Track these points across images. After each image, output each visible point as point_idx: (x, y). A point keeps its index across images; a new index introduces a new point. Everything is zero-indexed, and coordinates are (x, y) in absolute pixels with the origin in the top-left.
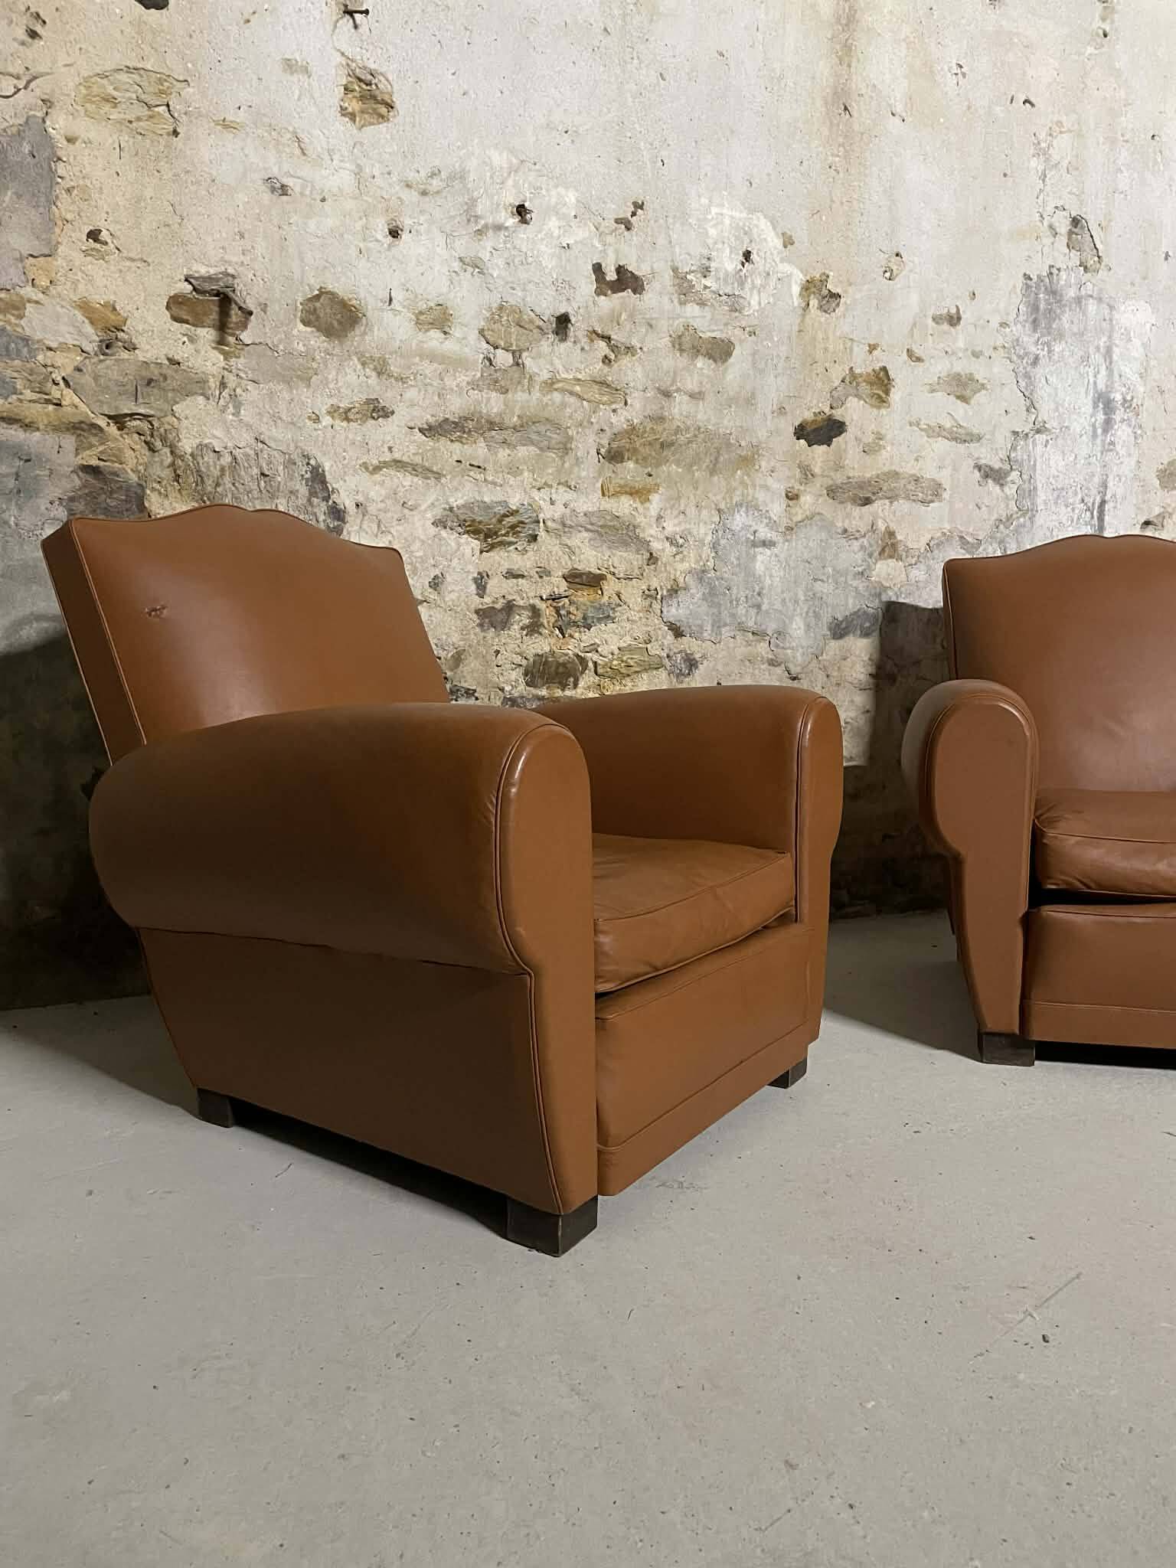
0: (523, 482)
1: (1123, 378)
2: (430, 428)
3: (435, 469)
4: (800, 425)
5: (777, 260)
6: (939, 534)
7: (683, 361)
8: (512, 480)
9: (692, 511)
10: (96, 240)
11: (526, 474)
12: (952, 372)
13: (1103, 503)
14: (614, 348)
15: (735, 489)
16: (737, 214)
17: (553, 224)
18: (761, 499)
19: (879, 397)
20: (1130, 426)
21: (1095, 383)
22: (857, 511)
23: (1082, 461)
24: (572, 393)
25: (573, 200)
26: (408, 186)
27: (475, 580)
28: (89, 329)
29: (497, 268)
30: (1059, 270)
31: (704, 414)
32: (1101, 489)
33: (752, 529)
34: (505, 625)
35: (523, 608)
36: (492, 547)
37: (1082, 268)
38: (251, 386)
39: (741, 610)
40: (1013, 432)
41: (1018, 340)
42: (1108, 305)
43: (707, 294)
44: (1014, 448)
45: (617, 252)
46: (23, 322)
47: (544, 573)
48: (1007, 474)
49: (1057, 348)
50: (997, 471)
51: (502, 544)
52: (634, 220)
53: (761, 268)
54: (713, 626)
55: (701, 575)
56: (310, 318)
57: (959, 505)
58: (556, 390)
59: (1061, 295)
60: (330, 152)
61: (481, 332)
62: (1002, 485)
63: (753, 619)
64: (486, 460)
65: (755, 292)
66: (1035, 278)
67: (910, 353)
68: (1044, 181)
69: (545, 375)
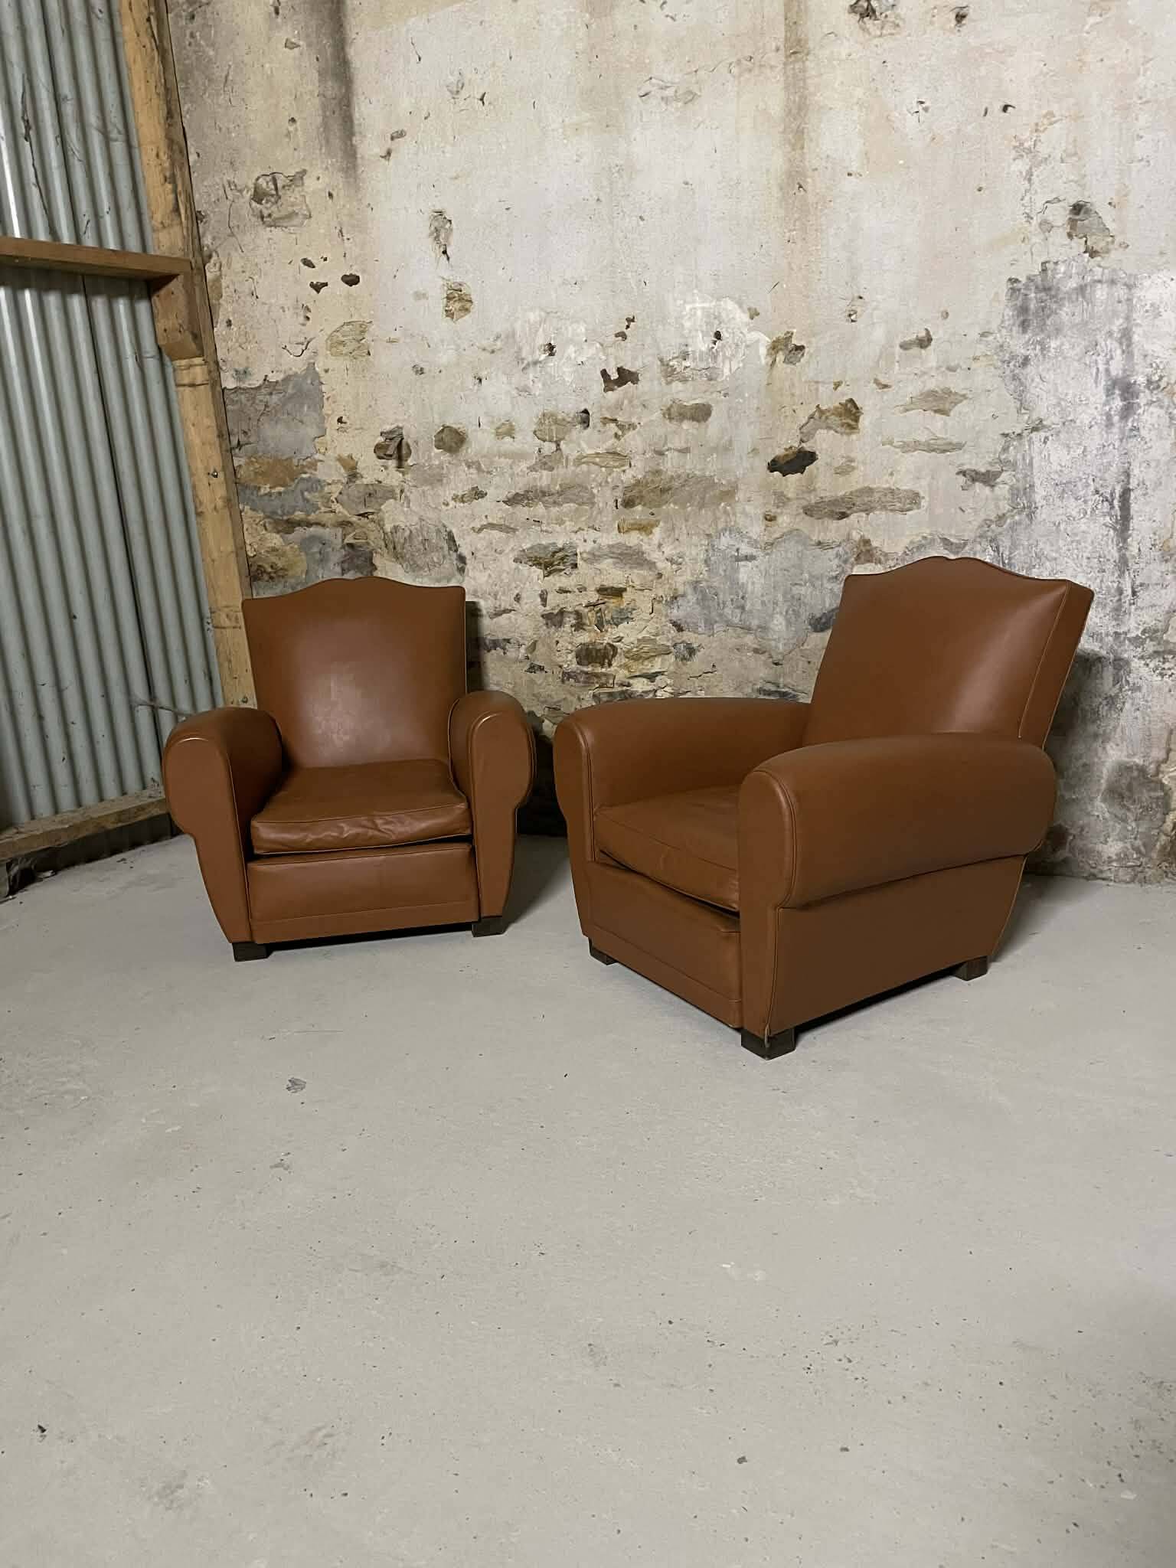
0: (565, 528)
1: (1149, 358)
2: (509, 500)
3: (512, 526)
4: (773, 461)
5: (745, 331)
6: (920, 538)
7: (672, 426)
8: (557, 528)
9: (683, 538)
10: (342, 423)
11: (568, 523)
12: (926, 389)
13: (1126, 493)
14: (621, 427)
15: (719, 518)
16: (706, 305)
17: (571, 350)
18: (741, 523)
19: (849, 425)
20: (1161, 407)
21: (1107, 371)
22: (834, 524)
23: (1095, 452)
24: (595, 464)
25: (583, 330)
26: (484, 350)
27: (541, 596)
28: (343, 471)
29: (538, 389)
30: (1056, 263)
31: (691, 465)
32: (1123, 478)
33: (735, 548)
34: (561, 624)
35: (571, 613)
36: (550, 573)
37: (1087, 255)
38: (413, 490)
39: (727, 611)
40: (1003, 434)
41: (1002, 346)
42: (1125, 284)
43: (688, 373)
44: (1005, 449)
45: (616, 358)
46: (317, 473)
47: (582, 589)
48: (998, 474)
49: (1053, 344)
50: (983, 474)
51: (555, 570)
52: (627, 332)
53: (730, 341)
54: (705, 623)
55: (695, 585)
56: (440, 444)
57: (939, 511)
58: (584, 463)
59: (1058, 289)
60: (442, 341)
61: (535, 432)
62: (993, 486)
63: (738, 618)
64: (543, 517)
65: (727, 362)
66: (1023, 280)
67: (876, 381)
68: (1030, 180)
69: (575, 454)
